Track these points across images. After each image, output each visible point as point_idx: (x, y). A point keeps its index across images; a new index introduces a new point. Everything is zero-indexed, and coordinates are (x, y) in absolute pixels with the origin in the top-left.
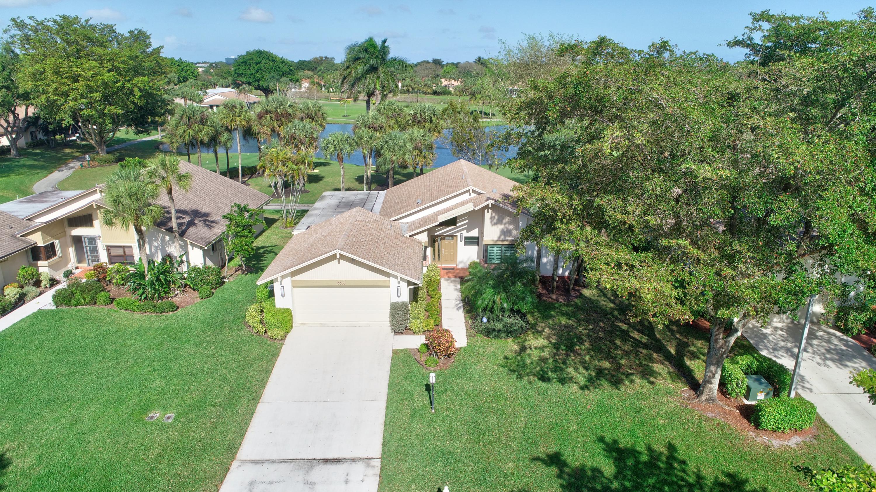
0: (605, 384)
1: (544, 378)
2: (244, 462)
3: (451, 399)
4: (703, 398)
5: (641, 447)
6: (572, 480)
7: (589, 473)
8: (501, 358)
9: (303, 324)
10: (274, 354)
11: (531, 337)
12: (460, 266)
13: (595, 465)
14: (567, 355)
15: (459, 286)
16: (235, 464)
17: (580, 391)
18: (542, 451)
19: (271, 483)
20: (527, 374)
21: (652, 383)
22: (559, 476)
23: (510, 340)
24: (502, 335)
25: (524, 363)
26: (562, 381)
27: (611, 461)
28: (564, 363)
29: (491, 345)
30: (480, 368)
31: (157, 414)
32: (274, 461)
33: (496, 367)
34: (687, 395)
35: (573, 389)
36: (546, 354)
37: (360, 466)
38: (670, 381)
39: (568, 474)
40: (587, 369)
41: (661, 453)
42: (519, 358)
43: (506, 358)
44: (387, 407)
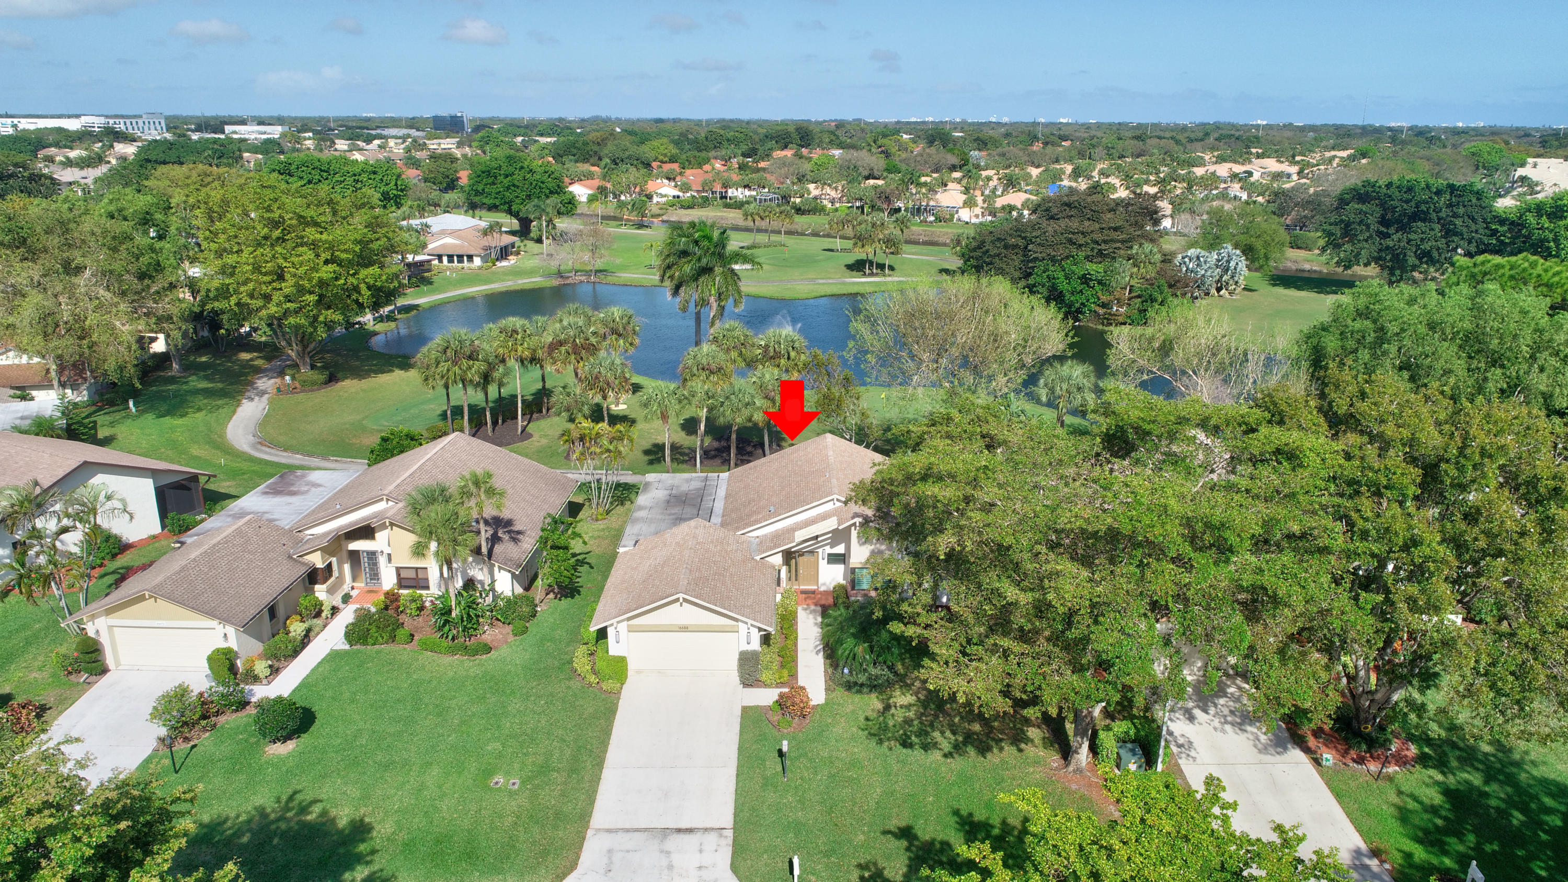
0: (972, 751)
1: (906, 744)
2: (599, 830)
3: (805, 766)
4: (1071, 769)
5: (996, 821)
6: (920, 853)
7: (938, 846)
8: (862, 719)
9: (639, 672)
10: (610, 712)
11: (898, 693)
12: (822, 589)
13: (946, 838)
14: (936, 716)
15: (819, 619)
16: (590, 833)
17: (943, 759)
18: (894, 823)
19: (628, 851)
20: (889, 739)
21: (1020, 750)
22: (908, 849)
23: (874, 696)
24: (865, 690)
25: (886, 726)
26: (925, 747)
27: (962, 834)
28: (932, 725)
29: (852, 703)
30: (838, 730)
31: (500, 779)
32: (627, 830)
33: (854, 729)
34: (1056, 765)
35: (936, 755)
36: (911, 714)
37: (712, 838)
38: (1041, 748)
39: (917, 847)
40: (954, 733)
41: (1014, 828)
42: (881, 719)
43: (867, 719)
44: (737, 775)
